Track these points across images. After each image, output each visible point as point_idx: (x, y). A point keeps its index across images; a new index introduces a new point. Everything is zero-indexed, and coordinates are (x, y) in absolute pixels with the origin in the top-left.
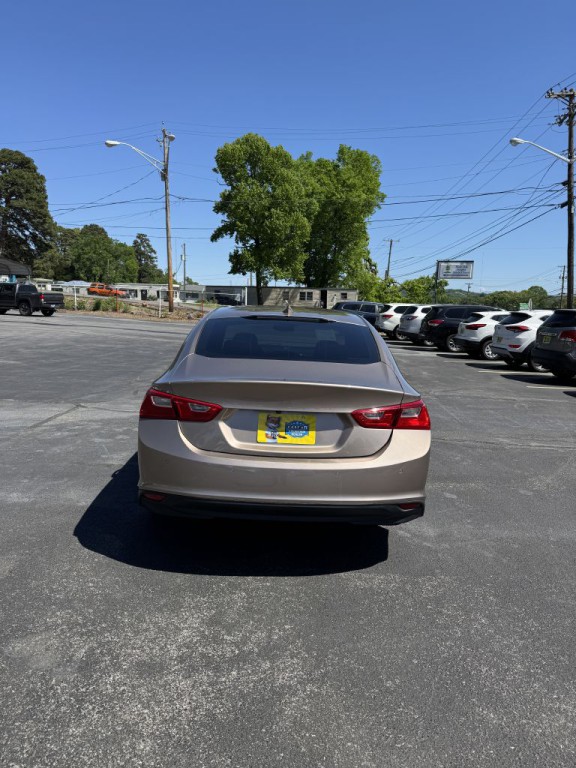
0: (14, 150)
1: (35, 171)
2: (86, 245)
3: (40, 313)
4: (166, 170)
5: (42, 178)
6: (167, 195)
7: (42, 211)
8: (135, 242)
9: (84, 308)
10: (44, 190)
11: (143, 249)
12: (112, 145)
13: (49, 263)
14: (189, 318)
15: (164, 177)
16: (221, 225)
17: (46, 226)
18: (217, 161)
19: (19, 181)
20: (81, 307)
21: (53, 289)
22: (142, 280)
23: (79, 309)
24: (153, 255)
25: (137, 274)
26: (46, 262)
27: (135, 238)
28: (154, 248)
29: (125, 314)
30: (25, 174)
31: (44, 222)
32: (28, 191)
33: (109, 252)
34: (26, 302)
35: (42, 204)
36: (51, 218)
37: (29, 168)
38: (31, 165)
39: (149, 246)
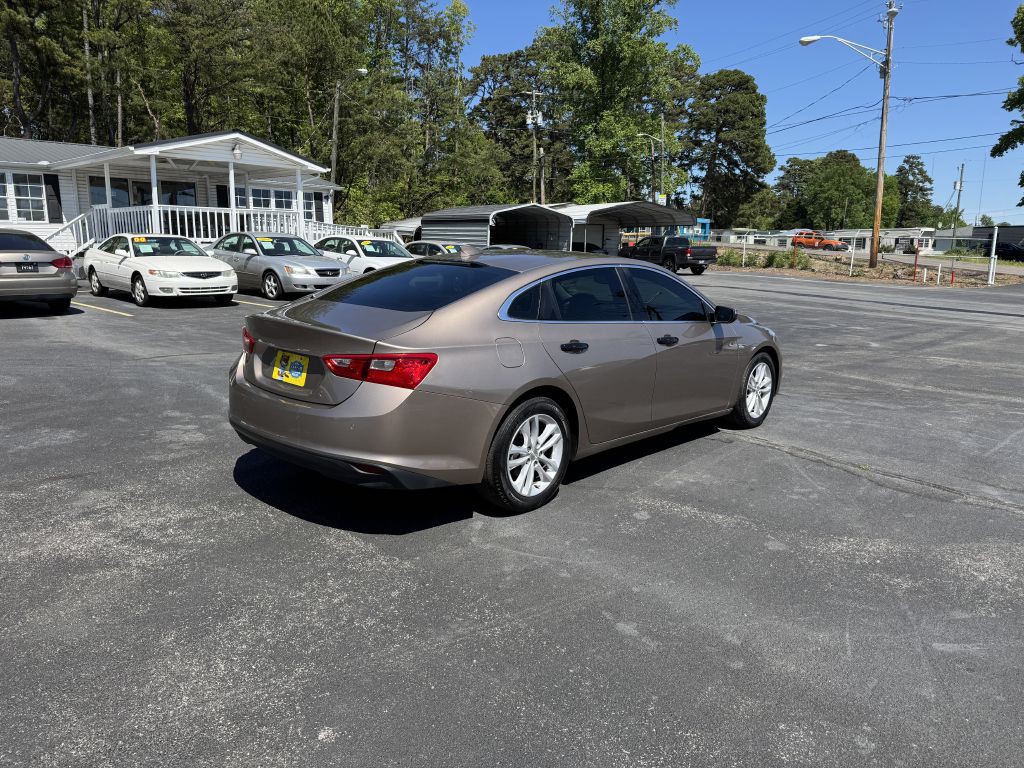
0: (732, 70)
1: (754, 91)
2: (826, 179)
3: (688, 271)
4: (886, 63)
5: (763, 98)
6: (885, 97)
7: (756, 142)
8: (901, 170)
9: (754, 264)
10: (763, 114)
11: (911, 178)
12: (809, 42)
13: (758, 208)
14: (895, 277)
15: (884, 73)
16: (1008, 129)
17: (759, 160)
18: (1015, 26)
19: (731, 107)
20: (751, 263)
21: (756, 241)
22: (904, 223)
23: (747, 265)
24: (927, 185)
25: (896, 215)
26: (753, 207)
27: (901, 163)
28: (929, 174)
29: (803, 272)
30: (741, 97)
31: (756, 156)
32: (742, 118)
33: (858, 187)
34: (671, 257)
35: (758, 132)
36: (768, 150)
37: (747, 88)
38: (750, 85)
39: (922, 172)
